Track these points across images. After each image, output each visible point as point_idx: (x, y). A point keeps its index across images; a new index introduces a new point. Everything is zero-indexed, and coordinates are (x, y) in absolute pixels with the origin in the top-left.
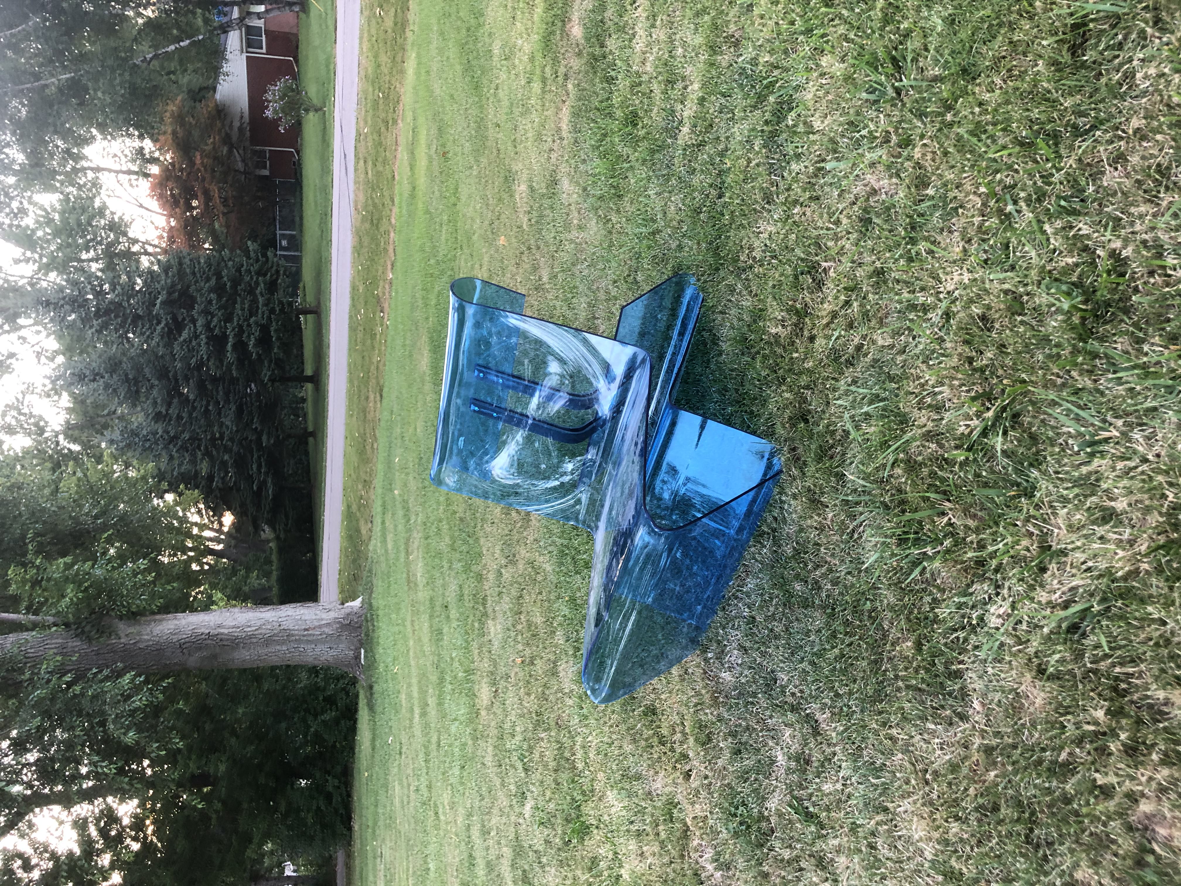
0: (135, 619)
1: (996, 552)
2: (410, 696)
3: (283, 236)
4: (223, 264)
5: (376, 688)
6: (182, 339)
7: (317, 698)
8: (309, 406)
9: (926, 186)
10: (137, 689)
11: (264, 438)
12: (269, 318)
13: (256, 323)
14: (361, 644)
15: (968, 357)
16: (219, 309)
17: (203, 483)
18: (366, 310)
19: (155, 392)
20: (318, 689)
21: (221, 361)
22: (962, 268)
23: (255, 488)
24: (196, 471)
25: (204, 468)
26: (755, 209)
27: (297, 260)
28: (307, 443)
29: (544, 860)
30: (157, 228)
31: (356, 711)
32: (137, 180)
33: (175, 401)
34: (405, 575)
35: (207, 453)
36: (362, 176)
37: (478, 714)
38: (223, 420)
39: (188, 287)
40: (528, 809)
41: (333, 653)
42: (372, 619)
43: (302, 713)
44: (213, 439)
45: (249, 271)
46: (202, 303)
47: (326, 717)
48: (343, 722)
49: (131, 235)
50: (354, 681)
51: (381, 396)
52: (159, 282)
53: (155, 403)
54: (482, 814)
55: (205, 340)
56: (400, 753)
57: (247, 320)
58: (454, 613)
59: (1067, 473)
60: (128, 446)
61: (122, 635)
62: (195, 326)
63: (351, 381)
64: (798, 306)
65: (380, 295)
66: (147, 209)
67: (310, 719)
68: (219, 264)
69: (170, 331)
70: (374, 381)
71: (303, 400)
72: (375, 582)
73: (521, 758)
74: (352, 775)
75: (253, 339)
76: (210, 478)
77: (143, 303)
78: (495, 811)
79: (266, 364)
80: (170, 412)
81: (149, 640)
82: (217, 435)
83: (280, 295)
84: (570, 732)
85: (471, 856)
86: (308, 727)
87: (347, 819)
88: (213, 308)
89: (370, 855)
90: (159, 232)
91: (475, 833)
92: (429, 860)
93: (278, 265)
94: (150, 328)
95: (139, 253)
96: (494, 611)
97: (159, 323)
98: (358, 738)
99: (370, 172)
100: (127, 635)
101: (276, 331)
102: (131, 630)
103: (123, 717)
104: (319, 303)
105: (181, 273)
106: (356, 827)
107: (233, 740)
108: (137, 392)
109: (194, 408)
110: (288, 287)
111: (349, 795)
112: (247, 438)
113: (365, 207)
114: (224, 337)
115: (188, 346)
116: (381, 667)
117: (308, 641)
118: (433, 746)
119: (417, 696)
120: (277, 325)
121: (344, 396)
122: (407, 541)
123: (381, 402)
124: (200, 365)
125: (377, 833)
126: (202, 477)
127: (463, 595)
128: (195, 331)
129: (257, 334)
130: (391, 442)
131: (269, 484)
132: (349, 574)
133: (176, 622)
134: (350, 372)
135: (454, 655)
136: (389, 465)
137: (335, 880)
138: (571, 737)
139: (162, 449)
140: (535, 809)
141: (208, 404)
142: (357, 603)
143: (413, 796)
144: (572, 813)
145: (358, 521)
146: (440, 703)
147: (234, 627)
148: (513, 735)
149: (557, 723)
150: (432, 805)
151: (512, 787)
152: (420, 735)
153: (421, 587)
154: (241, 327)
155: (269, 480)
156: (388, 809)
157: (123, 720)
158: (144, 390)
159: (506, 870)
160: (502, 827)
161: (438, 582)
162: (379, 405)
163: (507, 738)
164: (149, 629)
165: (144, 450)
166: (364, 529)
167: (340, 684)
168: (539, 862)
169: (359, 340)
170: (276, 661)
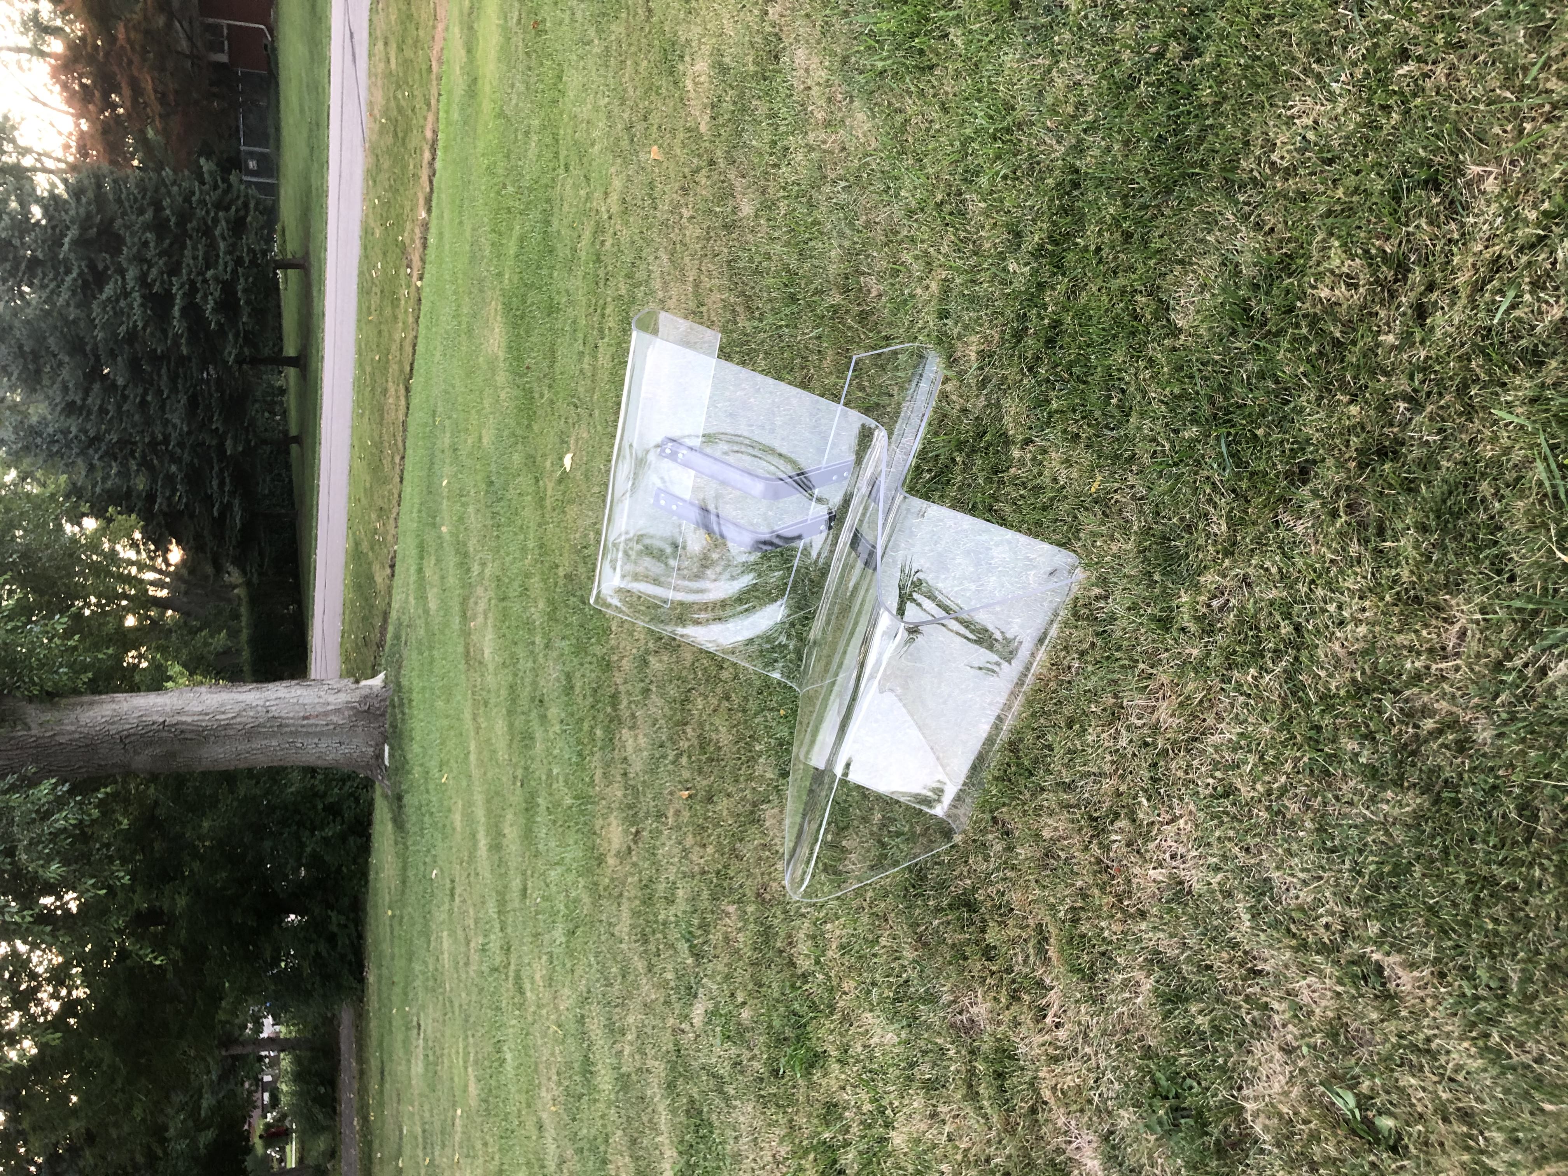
0: (51, 701)
2: (469, 818)
3: (252, 155)
4: (163, 190)
5: (407, 799)
6: (104, 296)
7: (314, 807)
8: (291, 401)
10: (60, 803)
11: (229, 443)
12: (235, 272)
13: (216, 279)
14: (385, 739)
16: (160, 255)
17: (140, 505)
18: (385, 263)
19: (65, 373)
20: (316, 795)
21: (165, 332)
23: (216, 514)
24: (129, 487)
25: (141, 483)
27: (272, 190)
28: (289, 452)
29: (731, 1091)
30: (60, 133)
31: (370, 823)
32: (30, 61)
33: (97, 386)
34: (460, 649)
35: (144, 463)
36: (382, 65)
37: (600, 860)
38: (168, 416)
39: (112, 221)
40: (698, 1011)
41: (344, 749)
42: (402, 704)
43: (294, 828)
44: (153, 444)
45: (202, 202)
46: (134, 244)
47: (328, 832)
48: (351, 839)
49: (21, 142)
50: (368, 784)
51: (407, 390)
52: (66, 212)
53: (65, 389)
54: (607, 1005)
55: (139, 300)
56: (452, 895)
57: (201, 273)
58: (554, 712)
60: (27, 449)
61: (33, 725)
62: (124, 279)
63: (361, 365)
65: (407, 242)
66: (45, 104)
67: (305, 836)
68: (156, 191)
69: (86, 285)
70: (396, 367)
71: (283, 391)
72: (405, 653)
73: (689, 937)
74: (364, 910)
75: (211, 302)
76: (151, 498)
77: (44, 242)
78: (635, 1005)
79: (231, 336)
80: (90, 400)
81: (73, 732)
82: (160, 437)
83: (249, 240)
84: (786, 912)
85: (586, 1058)
86: (302, 845)
87: (357, 968)
88: (151, 253)
89: (397, 1022)
90: (62, 140)
91: (595, 1028)
92: (505, 1048)
93: (246, 196)
94: (55, 279)
95: (34, 170)
96: (633, 716)
97: (68, 272)
99: (393, 61)
100: (40, 725)
101: (245, 291)
102: (48, 716)
103: (40, 842)
104: (307, 254)
105: (100, 198)
106: (371, 978)
107: (196, 865)
108: (38, 372)
109: (125, 398)
110: (262, 228)
111: (361, 937)
112: (204, 443)
113: (386, 112)
114: (167, 298)
115: (113, 308)
116: (417, 772)
117: (308, 734)
118: (514, 895)
119: (483, 820)
120: (246, 280)
121: (350, 386)
122: (464, 601)
123: (407, 397)
124: (132, 336)
125: (411, 995)
126: (139, 496)
127: (572, 688)
128: (124, 287)
129: (217, 294)
130: (432, 456)
131: (236, 509)
132: (356, 637)
133: (114, 706)
134: (359, 352)
135: (555, 771)
136: (430, 489)
137: (338, 1043)
138: (788, 919)
139: (78, 455)
140: (711, 1015)
141: (145, 393)
142: (377, 682)
143: (475, 957)
144: (788, 1032)
145: (370, 564)
146: (528, 835)
147: (200, 714)
148: (671, 901)
149: (758, 895)
150: (511, 974)
151: (669, 976)
152: (488, 875)
153: (491, 667)
154: (192, 283)
155: (236, 502)
156: (431, 968)
157: (40, 847)
158: (47, 369)
159: (655, 1090)
160: (649, 1030)
161: (525, 664)
162: (403, 402)
163: (661, 905)
164: (73, 716)
165: (51, 455)
166: (380, 576)
167: (346, 788)
168: (720, 1091)
169: (373, 308)
170: (262, 761)
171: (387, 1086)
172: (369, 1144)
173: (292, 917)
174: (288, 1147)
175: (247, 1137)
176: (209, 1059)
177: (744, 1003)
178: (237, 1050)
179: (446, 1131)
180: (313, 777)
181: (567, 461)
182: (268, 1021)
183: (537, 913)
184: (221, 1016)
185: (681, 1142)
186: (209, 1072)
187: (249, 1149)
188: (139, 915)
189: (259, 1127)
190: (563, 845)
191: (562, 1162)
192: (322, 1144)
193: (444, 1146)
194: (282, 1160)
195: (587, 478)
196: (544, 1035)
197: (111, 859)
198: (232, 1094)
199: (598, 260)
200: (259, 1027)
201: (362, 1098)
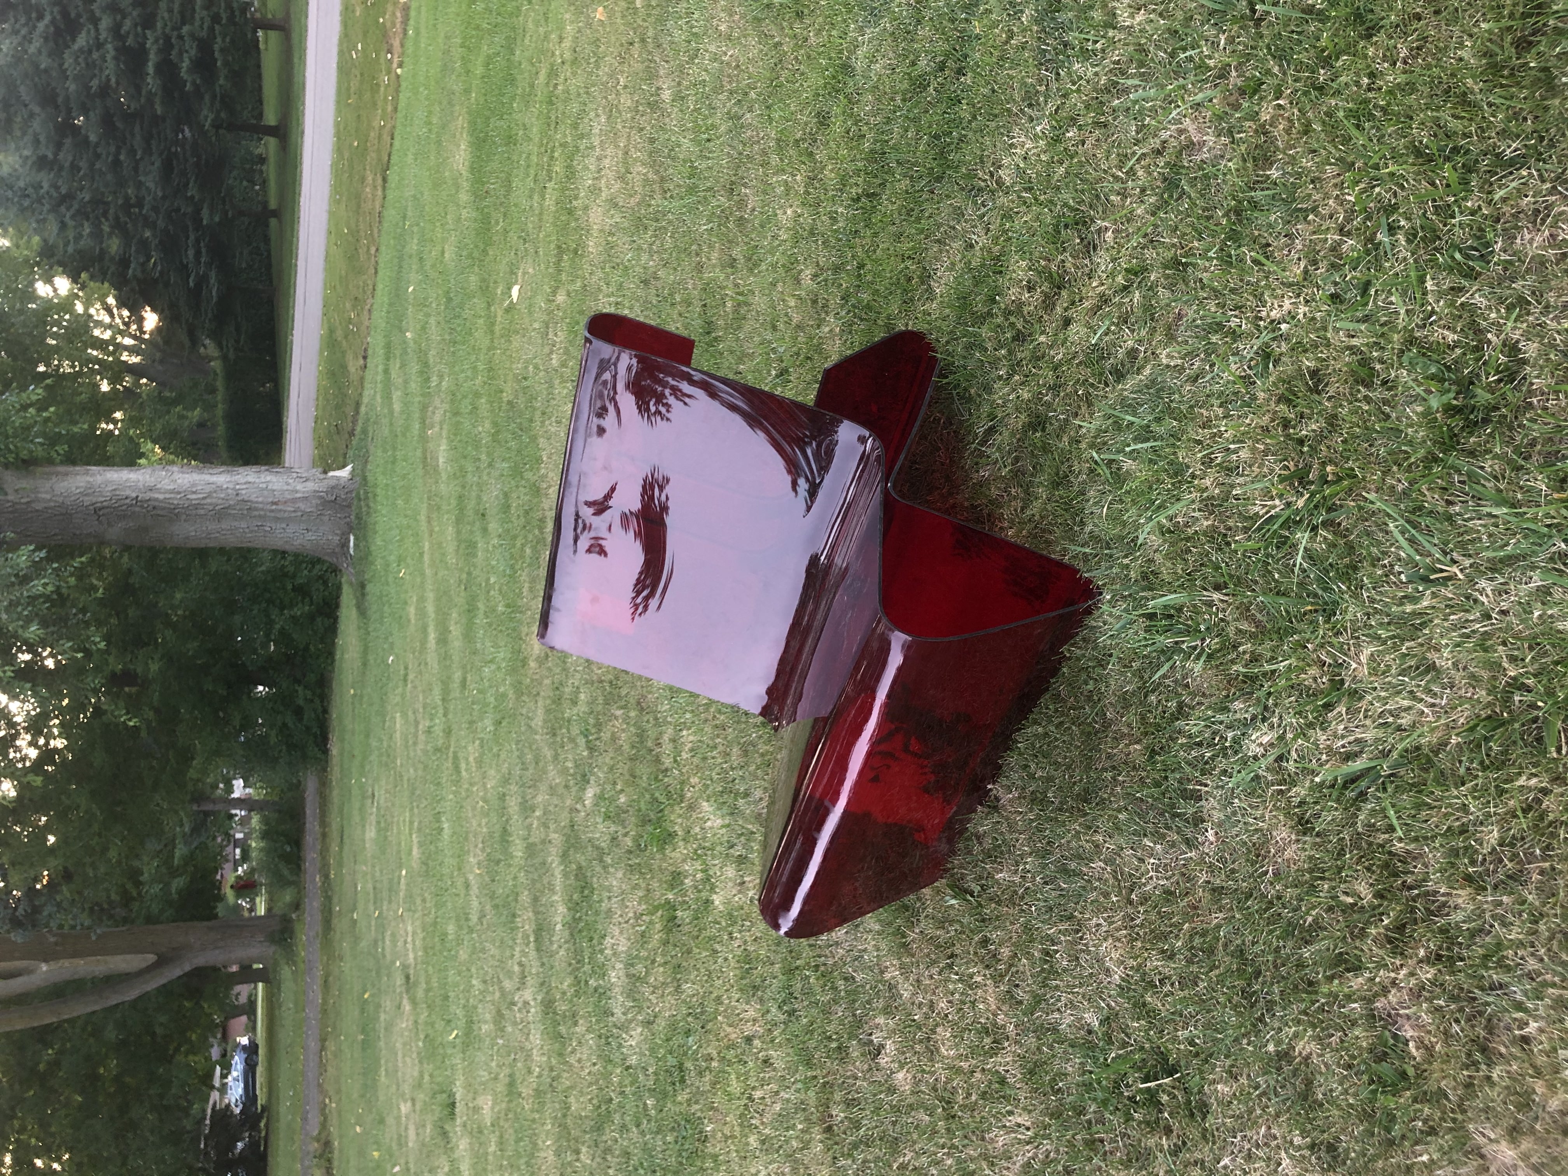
0: (26, 469)
1: (1273, 672)
2: (421, 613)
5: (369, 588)
6: (76, 47)
7: (284, 586)
8: (271, 170)
9: (1268, 162)
10: (37, 568)
11: (205, 213)
12: (212, 29)
13: (191, 35)
14: (351, 529)
15: (1285, 419)
17: (113, 268)
18: (365, 44)
19: (36, 125)
20: (285, 575)
21: (138, 88)
22: (1298, 296)
23: (191, 284)
24: (101, 249)
25: (114, 245)
26: (1009, 110)
28: (267, 226)
29: (608, 860)
31: (337, 606)
33: (68, 141)
34: (419, 453)
35: (118, 226)
37: (524, 662)
38: (142, 178)
40: (590, 793)
41: (310, 536)
42: (367, 498)
43: (264, 605)
44: (127, 206)
47: (297, 612)
48: (319, 620)
50: (335, 570)
51: (385, 180)
53: (37, 142)
54: (523, 785)
55: (112, 53)
56: (405, 680)
57: (177, 28)
58: (494, 526)
59: (1386, 605)
61: (10, 491)
62: (97, 30)
63: (339, 150)
64: (1054, 268)
65: (388, 25)
67: (274, 613)
69: (58, 33)
70: (374, 155)
71: (262, 160)
72: (372, 449)
73: (586, 734)
74: (330, 687)
75: (187, 60)
76: (124, 262)
78: (543, 787)
79: (207, 100)
80: (61, 156)
81: (49, 500)
82: (134, 199)
84: (656, 719)
85: (505, 830)
86: (270, 623)
87: (322, 739)
89: (355, 791)
91: (513, 804)
92: (443, 819)
94: (26, 24)
97: (40, 17)
98: (339, 641)
100: (16, 491)
101: (222, 50)
102: (24, 484)
103: (18, 603)
104: (287, 16)
106: (335, 752)
107: (169, 633)
108: (9, 121)
109: (97, 156)
111: (325, 711)
112: (178, 210)
114: (142, 52)
115: (86, 59)
116: (379, 564)
117: (277, 519)
118: (456, 685)
119: (433, 616)
120: (223, 41)
121: (327, 170)
122: (424, 408)
123: (384, 188)
124: (105, 91)
125: (367, 768)
126: (112, 259)
127: (509, 506)
128: (97, 39)
129: (193, 52)
130: (401, 258)
131: (212, 281)
132: (329, 424)
133: (89, 479)
134: (338, 135)
135: (492, 580)
136: (397, 292)
137: (304, 808)
138: (657, 724)
139: (49, 211)
140: (600, 798)
141: (118, 153)
142: (344, 473)
143: (422, 737)
144: (652, 816)
145: (344, 353)
146: (468, 635)
147: (172, 492)
148: (574, 702)
149: (639, 703)
150: (451, 755)
151: (570, 764)
152: (436, 666)
153: (444, 476)
154: (167, 39)
155: (213, 274)
156: (385, 744)
157: (19, 609)
158: (19, 119)
159: (554, 860)
160: (551, 808)
161: (471, 478)
162: (380, 193)
163: (566, 704)
164: (48, 485)
165: (23, 210)
166: (353, 365)
167: (315, 572)
168: (601, 861)
169: (352, 90)
170: (232, 541)
171: (346, 848)
172: (329, 899)
173: (261, 688)
174: (258, 900)
175: (218, 886)
176: (182, 814)
177: (622, 791)
178: (209, 807)
179: (392, 889)
180: (283, 558)
181: (515, 291)
182: (238, 783)
183: (473, 703)
184: (192, 774)
185: (570, 900)
186: (182, 825)
187: (220, 898)
188: (114, 675)
189: (231, 879)
190: (496, 646)
191: (482, 916)
192: (288, 897)
193: (390, 902)
194: (251, 910)
195: (530, 313)
196: (474, 809)
197: (87, 624)
198: (202, 847)
199: (551, 103)
200: (230, 789)
201: (324, 858)
